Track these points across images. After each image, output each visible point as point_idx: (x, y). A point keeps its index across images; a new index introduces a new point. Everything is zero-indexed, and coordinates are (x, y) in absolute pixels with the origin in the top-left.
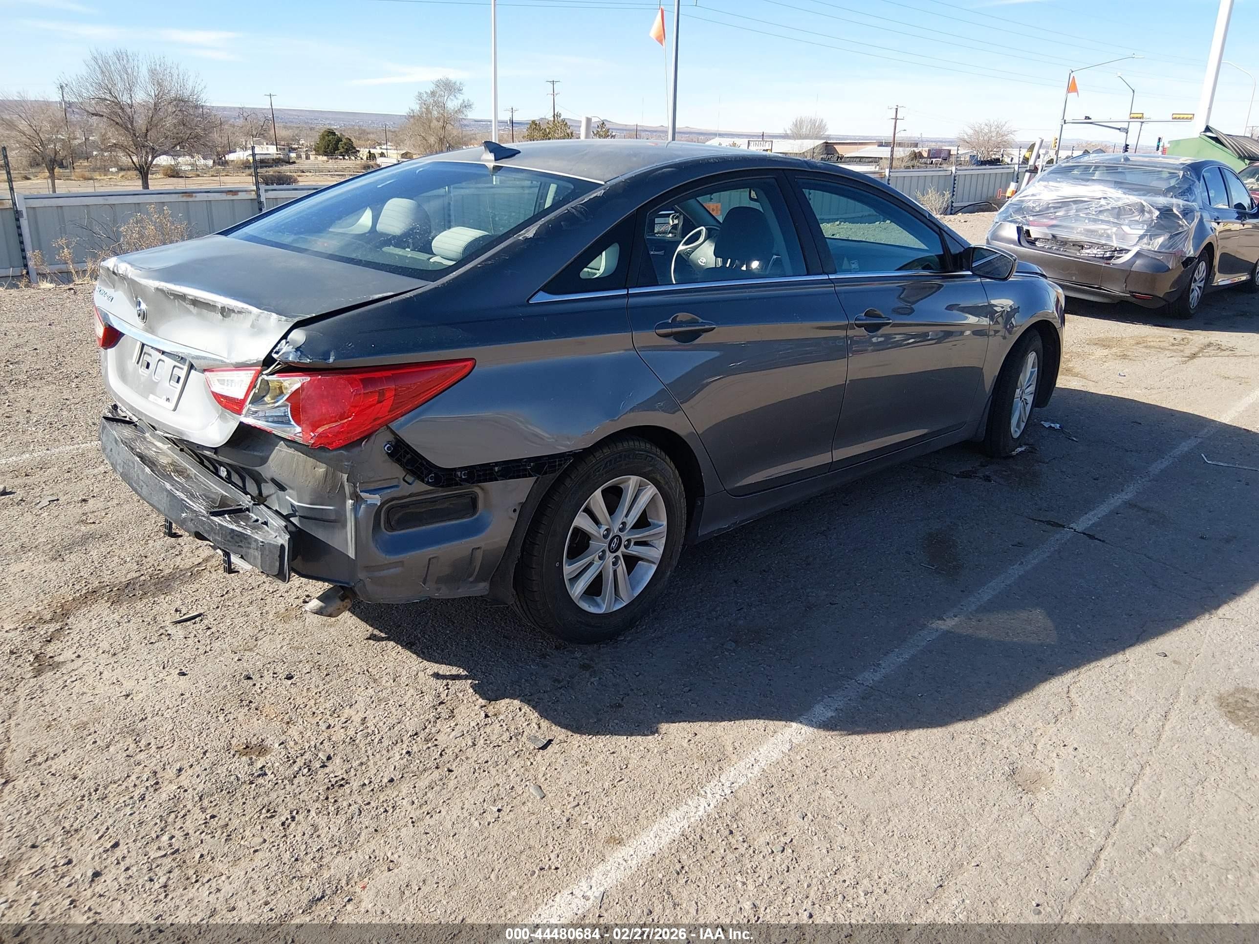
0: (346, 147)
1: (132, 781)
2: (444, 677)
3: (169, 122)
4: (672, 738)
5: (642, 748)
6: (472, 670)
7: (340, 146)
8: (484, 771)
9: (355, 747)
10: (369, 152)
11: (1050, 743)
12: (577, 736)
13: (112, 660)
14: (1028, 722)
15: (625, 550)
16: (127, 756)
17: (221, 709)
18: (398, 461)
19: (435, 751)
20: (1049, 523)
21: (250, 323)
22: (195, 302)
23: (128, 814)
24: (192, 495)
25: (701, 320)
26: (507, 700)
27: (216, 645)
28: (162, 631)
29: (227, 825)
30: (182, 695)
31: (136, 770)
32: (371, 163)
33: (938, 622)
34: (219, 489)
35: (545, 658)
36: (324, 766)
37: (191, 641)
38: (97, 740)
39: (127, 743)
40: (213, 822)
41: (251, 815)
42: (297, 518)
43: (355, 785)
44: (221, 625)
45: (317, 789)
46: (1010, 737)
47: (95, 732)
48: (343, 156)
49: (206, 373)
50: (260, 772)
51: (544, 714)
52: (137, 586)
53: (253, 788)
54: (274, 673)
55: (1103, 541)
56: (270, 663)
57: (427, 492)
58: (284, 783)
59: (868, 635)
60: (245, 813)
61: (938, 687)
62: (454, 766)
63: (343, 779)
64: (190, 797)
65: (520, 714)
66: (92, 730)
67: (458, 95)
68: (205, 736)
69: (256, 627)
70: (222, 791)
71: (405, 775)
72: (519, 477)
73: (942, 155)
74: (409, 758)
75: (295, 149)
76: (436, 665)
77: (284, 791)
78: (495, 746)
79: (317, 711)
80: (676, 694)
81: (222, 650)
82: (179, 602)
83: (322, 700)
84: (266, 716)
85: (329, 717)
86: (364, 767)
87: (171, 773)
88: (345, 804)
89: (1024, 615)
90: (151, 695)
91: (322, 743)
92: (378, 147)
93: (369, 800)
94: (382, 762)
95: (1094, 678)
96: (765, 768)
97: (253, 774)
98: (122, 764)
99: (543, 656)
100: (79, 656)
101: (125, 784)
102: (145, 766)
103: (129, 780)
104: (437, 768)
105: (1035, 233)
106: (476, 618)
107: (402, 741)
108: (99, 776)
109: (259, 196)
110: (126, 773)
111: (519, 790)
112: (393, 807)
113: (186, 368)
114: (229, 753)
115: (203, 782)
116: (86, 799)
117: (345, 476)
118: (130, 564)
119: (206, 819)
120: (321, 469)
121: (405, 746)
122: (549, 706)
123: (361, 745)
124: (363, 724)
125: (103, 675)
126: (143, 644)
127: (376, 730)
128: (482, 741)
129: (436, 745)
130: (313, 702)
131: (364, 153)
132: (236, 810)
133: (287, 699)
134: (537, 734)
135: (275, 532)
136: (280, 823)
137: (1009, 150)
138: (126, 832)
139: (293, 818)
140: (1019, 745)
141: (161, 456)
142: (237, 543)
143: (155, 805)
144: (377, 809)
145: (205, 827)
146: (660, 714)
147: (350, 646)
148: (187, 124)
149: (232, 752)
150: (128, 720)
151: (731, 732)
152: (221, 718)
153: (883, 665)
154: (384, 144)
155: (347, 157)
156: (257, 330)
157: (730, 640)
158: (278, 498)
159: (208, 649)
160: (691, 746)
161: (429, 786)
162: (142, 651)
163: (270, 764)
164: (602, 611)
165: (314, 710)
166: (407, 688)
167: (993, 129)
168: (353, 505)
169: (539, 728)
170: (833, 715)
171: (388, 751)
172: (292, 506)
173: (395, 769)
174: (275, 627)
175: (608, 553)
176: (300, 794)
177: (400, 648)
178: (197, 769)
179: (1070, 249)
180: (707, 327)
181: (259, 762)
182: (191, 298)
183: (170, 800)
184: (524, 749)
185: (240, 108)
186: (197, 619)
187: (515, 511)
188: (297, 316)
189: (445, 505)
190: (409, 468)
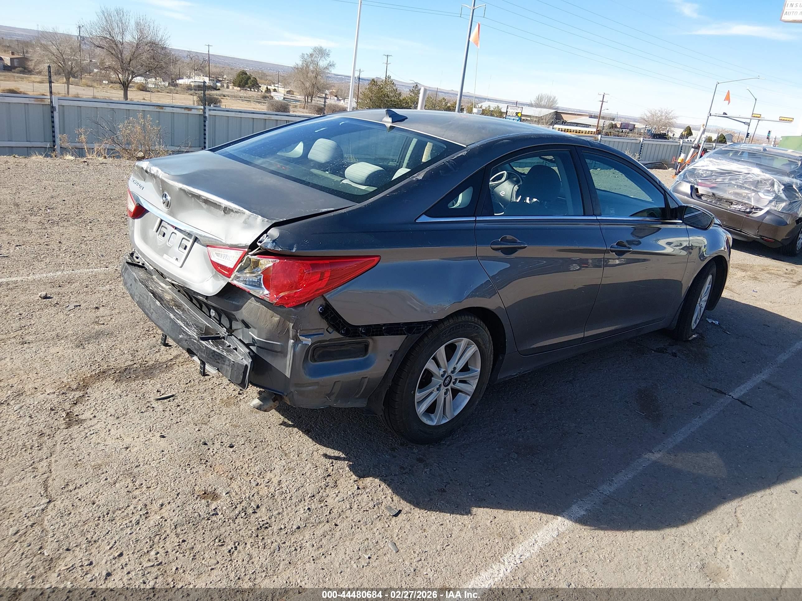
0: (253, 83)
1: (131, 510)
2: (330, 457)
3: (145, 56)
4: (480, 518)
5: (460, 523)
6: (348, 454)
7: (249, 82)
8: (358, 528)
9: (274, 501)
10: (267, 88)
11: (726, 547)
12: (417, 509)
13: (117, 422)
14: (710, 531)
15: (453, 385)
16: (128, 491)
17: (188, 465)
18: (326, 318)
19: (326, 510)
20: (716, 390)
21: (243, 220)
22: (207, 201)
23: (129, 533)
24: (187, 323)
25: (519, 241)
26: (371, 478)
27: (184, 418)
28: (149, 404)
29: (193, 548)
30: (163, 451)
31: (134, 502)
32: (268, 95)
33: (649, 453)
34: (203, 321)
35: (394, 451)
36: (255, 512)
37: (167, 414)
38: (107, 477)
39: (127, 482)
40: (184, 545)
41: (209, 543)
42: (255, 347)
43: (275, 528)
44: (186, 404)
45: (250, 528)
46: (700, 541)
47: (107, 472)
48: (251, 89)
49: (209, 248)
50: (214, 512)
51: (397, 490)
52: (132, 371)
53: (209, 523)
54: (222, 442)
55: (751, 407)
56: (218, 435)
57: (339, 339)
58: (230, 522)
59: (604, 459)
60: (204, 540)
61: (652, 501)
62: (338, 522)
63: (267, 523)
64: (169, 525)
65: (379, 489)
66: (105, 470)
67: (327, 58)
68: (178, 482)
69: (209, 408)
70: (189, 523)
71: (307, 525)
72: (397, 334)
73: (629, 128)
74: (310, 513)
75: (220, 81)
76: (325, 448)
77: (229, 527)
78: (364, 511)
79: (249, 472)
80: (481, 487)
81: (188, 422)
82: (159, 385)
83: (252, 464)
84: (217, 472)
85: (257, 478)
86: (280, 516)
87: (156, 506)
88: (269, 541)
89: (704, 455)
90: (142, 449)
91: (253, 496)
92: (273, 85)
93: (284, 540)
94: (292, 513)
95: (751, 504)
96: (542, 547)
97: (209, 513)
98: (124, 497)
99: (393, 449)
100: (95, 417)
101: (126, 512)
102: (139, 500)
103: (129, 509)
104: (328, 522)
105: (701, 190)
106: (349, 417)
107: (305, 500)
108: (110, 504)
109: (205, 113)
110: (127, 503)
111: (381, 544)
112: (301, 547)
113: (191, 241)
114: (194, 496)
115: (177, 515)
116: (101, 519)
117: (291, 325)
118: (126, 355)
119: (179, 542)
120: (276, 318)
121: (306, 504)
122: (398, 486)
123: (278, 500)
124: (279, 485)
125: (110, 432)
126: (137, 413)
127: (288, 490)
128: (356, 506)
129: (326, 506)
130: (246, 465)
131: (263, 88)
132: (198, 538)
133: (230, 461)
134: (391, 505)
135: (242, 356)
136: (228, 551)
137: (672, 129)
138: (127, 546)
139: (236, 548)
140: (706, 548)
141: (165, 294)
142: (216, 360)
143: (146, 528)
144: (290, 547)
145: (179, 548)
146: (471, 500)
147: (269, 428)
148: (156, 59)
149: (196, 496)
150: (128, 466)
151: (518, 519)
152: (188, 471)
153: (616, 481)
154: (276, 84)
155: (252, 90)
156: (247, 225)
157: (514, 452)
158: (243, 332)
159: (178, 421)
160: (493, 526)
161: (323, 535)
162: (136, 417)
163: (220, 507)
164: (434, 424)
165: (247, 471)
166: (306, 462)
167: (663, 114)
168: (294, 343)
169: (393, 500)
170: (585, 513)
171: (296, 506)
172: (253, 339)
173: (300, 519)
174: (221, 409)
175: (442, 386)
176: (240, 530)
177: (301, 433)
178: (173, 505)
179: (724, 204)
180: (522, 246)
181: (213, 505)
182: (204, 198)
183: (155, 526)
184: (383, 515)
185: (188, 51)
186: (171, 398)
187: (391, 355)
188: (275, 219)
189: (349, 348)
190: (332, 323)
